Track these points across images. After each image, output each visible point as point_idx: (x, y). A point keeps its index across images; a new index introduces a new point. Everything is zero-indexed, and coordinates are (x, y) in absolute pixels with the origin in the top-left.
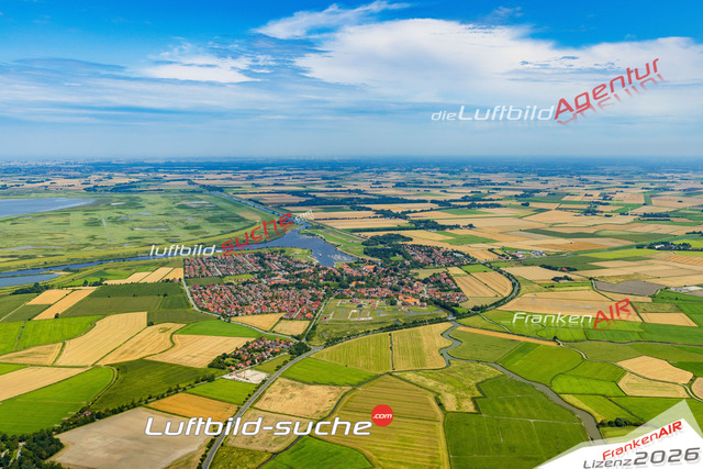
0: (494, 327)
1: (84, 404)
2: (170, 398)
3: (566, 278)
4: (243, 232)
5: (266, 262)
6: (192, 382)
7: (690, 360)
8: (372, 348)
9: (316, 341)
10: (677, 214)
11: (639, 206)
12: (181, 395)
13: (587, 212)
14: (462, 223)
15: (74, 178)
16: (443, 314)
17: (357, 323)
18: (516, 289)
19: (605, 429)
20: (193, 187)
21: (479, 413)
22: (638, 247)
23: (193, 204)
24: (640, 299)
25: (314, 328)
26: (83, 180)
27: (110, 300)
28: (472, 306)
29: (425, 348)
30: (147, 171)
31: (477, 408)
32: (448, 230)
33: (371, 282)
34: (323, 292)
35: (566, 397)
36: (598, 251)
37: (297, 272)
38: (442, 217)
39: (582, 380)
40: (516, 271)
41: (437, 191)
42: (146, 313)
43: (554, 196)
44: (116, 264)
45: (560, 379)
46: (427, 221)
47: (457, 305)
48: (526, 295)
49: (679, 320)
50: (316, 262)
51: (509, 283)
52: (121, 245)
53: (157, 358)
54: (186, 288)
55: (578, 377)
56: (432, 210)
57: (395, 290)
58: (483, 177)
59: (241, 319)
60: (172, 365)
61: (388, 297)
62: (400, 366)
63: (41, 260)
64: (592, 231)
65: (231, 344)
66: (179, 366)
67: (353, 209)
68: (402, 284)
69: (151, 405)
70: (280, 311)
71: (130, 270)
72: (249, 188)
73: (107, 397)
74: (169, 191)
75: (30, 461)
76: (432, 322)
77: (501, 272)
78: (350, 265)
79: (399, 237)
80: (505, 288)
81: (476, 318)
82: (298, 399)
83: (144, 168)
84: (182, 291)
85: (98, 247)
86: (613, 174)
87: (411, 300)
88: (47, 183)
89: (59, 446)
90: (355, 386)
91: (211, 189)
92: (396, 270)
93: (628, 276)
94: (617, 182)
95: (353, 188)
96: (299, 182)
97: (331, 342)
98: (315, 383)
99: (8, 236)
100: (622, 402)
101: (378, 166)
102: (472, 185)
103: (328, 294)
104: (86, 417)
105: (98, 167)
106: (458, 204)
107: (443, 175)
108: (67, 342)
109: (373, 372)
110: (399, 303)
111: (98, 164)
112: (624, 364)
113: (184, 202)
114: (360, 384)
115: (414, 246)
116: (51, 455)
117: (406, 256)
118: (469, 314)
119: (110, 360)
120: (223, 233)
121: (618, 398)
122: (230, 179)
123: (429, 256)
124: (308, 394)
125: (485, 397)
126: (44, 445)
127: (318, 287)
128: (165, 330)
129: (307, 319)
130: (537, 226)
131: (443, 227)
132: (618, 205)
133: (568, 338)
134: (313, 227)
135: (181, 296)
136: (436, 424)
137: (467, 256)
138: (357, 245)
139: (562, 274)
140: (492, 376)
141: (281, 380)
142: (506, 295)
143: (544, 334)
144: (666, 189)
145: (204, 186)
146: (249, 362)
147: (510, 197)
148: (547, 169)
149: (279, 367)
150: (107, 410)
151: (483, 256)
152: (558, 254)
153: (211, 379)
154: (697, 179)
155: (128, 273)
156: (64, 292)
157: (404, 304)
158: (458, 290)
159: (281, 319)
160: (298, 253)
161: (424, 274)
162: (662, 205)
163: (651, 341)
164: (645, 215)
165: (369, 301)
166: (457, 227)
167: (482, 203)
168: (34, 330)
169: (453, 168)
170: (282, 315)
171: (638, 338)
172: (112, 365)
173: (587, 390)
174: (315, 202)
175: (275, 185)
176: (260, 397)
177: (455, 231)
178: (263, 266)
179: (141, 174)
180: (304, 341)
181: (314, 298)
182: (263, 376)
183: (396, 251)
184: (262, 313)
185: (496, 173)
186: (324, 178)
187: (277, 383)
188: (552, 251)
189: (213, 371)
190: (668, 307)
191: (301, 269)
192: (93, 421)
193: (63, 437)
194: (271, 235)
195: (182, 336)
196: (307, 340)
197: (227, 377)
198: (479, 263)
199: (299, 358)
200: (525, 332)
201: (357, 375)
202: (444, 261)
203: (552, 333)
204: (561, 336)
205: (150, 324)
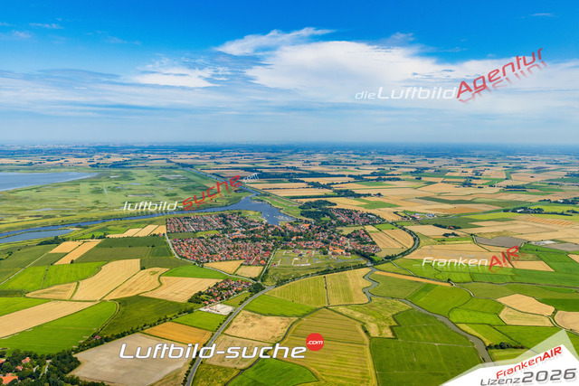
0: (403, 272)
1: (95, 330)
2: (160, 326)
3: (453, 234)
5: (228, 221)
6: (177, 314)
7: (552, 297)
8: (311, 288)
9: (268, 282)
10: (531, 186)
11: (502, 180)
12: (168, 324)
13: (464, 184)
14: (373, 192)
15: (82, 157)
16: (363, 261)
17: (299, 268)
18: (417, 242)
19: (492, 351)
20: (170, 165)
21: (396, 338)
22: (505, 211)
23: (171, 177)
25: (267, 272)
26: (89, 159)
27: (111, 249)
28: (385, 255)
29: (352, 288)
30: (136, 152)
31: (394, 334)
32: (362, 198)
33: (307, 237)
34: (272, 244)
35: (461, 326)
36: (475, 214)
37: (251, 229)
38: (357, 188)
39: (472, 313)
40: (416, 229)
41: (352, 168)
42: (139, 260)
43: (439, 172)
44: (115, 222)
45: (455, 312)
46: (347, 191)
47: (373, 255)
48: (424, 247)
49: (540, 266)
50: (265, 221)
51: (411, 238)
52: (117, 208)
53: (149, 295)
54: (168, 241)
55: (468, 310)
56: (349, 182)
57: (326, 243)
58: (385, 158)
59: (211, 265)
60: (160, 300)
61: (321, 248)
62: (334, 301)
63: (59, 219)
64: (469, 199)
65: (205, 284)
66: (166, 301)
67: (291, 181)
68: (331, 238)
69: (146, 331)
70: (240, 259)
71: (127, 228)
72: (212, 165)
73: (112, 325)
74: (152, 167)
75: (55, 375)
76: (355, 267)
77: (404, 230)
78: (291, 224)
79: (326, 202)
80: (409, 242)
81: (389, 264)
82: (257, 327)
83: (133, 150)
84: (166, 243)
85: (101, 209)
86: (481, 156)
87: (339, 251)
88: (62, 161)
89: (77, 363)
90: (300, 317)
91: (184, 166)
92: (325, 227)
93: (499, 233)
94: (485, 162)
95: (290, 166)
96: (249, 161)
97: (280, 283)
98: (270, 315)
99: (34, 201)
100: (504, 329)
101: (308, 149)
102: (378, 164)
103: (276, 246)
104: (97, 340)
105: (99, 149)
106: (368, 178)
107: (355, 156)
108: (81, 282)
109: (314, 306)
110: (330, 253)
111: (99, 147)
112: (502, 300)
113: (164, 176)
114: (304, 315)
115: (338, 209)
116: (71, 370)
117: (332, 217)
118: (382, 262)
119: (114, 296)
121: (499, 327)
122: (198, 158)
123: (350, 217)
124: (265, 323)
125: (400, 325)
126: (66, 361)
127: (268, 240)
128: (154, 273)
129: (261, 265)
130: (428, 194)
131: (359, 195)
132: (486, 179)
133: (459, 280)
134: (262, 195)
135: (165, 247)
136: (364, 347)
137: (378, 217)
138: (296, 208)
139: (450, 231)
140: (403, 309)
141: (244, 312)
142: (409, 247)
143: (440, 277)
144: (521, 168)
145: (178, 164)
146: (219, 298)
147: (407, 173)
148: (432, 152)
149: (242, 302)
150: (112, 335)
151: (391, 218)
152: (446, 216)
153: (190, 311)
154: (543, 160)
155: (124, 229)
156: (77, 243)
157: (333, 254)
158: (374, 243)
159: (242, 265)
160: (251, 214)
161: (347, 231)
162: (520, 179)
163: (522, 283)
164: (508, 187)
165: (307, 251)
166: (369, 195)
167: (387, 177)
168: (56, 272)
169: (363, 151)
170: (242, 262)
171: (511, 280)
172: (115, 300)
173: (476, 320)
174: (262, 176)
175: (232, 163)
176: (229, 326)
177: (368, 198)
178: (226, 224)
179: (132, 155)
180: (259, 282)
181: (266, 249)
182: (230, 309)
183: (325, 213)
184: (226, 260)
185: (395, 155)
186: (267, 158)
187: (241, 314)
188: (441, 213)
189: (192, 305)
190: (531, 256)
191: (254, 226)
192: (102, 343)
193: (80, 356)
194: (230, 200)
195: (167, 278)
196: (262, 281)
197: (202, 309)
198: (388, 222)
199: (257, 295)
200: (426, 275)
201: (302, 309)
202: (361, 221)
203: (446, 276)
204: (453, 279)
205: (143, 268)
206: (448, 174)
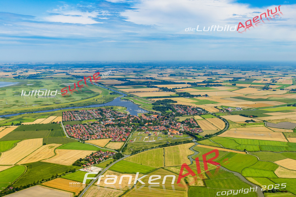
0: (216, 145)
1: (10, 183)
2: (53, 180)
3: (252, 121)
4: (93, 98)
5: (104, 113)
6: (64, 173)
8: (155, 156)
9: (127, 152)
11: (290, 85)
12: (58, 179)
13: (264, 88)
14: (202, 94)
15: (9, 71)
16: (190, 138)
17: (148, 143)
18: (227, 126)
19: (267, 194)
20: (68, 76)
21: (206, 187)
22: (288, 105)
23: (68, 85)
24: (287, 131)
25: (126, 146)
26: (13, 73)
27: (24, 132)
28: (205, 135)
29: (181, 155)
30: (46, 68)
31: (205, 184)
32: (195, 98)
33: (156, 123)
34: (131, 128)
35: (249, 179)
36: (266, 108)
37: (119, 118)
38: (192, 91)
39: (257, 170)
40: (228, 117)
41: (191, 78)
42: (42, 139)
43: (248, 81)
44: (28, 115)
45: (246, 170)
46: (185, 93)
47: (197, 134)
48: (232, 129)
50: (128, 113)
51: (224, 123)
52: (31, 105)
53: (47, 161)
54: (63, 126)
55: (255, 169)
56: (187, 87)
57: (167, 127)
58: (214, 71)
59: (91, 142)
60: (54, 164)
61: (163, 130)
62: (168, 164)
64: (266, 98)
65: (84, 154)
66: (58, 165)
67: (148, 87)
68: (171, 124)
69: (43, 184)
70: (110, 137)
71: (36, 118)
73: (21, 180)
74: (56, 78)
76: (185, 142)
77: (220, 118)
78: (145, 115)
79: (170, 101)
80: (222, 125)
81: (207, 140)
83: (44, 67)
84: (61, 128)
85: (19, 106)
86: (278, 70)
87: (175, 132)
90: (145, 174)
91: (77, 77)
92: (168, 117)
93: (282, 120)
94: (280, 74)
95: (148, 77)
96: (122, 74)
97: (134, 152)
98: (125, 173)
101: (162, 66)
102: (208, 75)
103: (134, 129)
104: (11, 190)
105: (21, 66)
106: (200, 84)
107: (194, 70)
108: (2, 153)
109: (155, 167)
110: (169, 133)
111: (21, 65)
112: (278, 163)
113: (64, 84)
114: (148, 173)
115: (178, 105)
117: (173, 110)
118: (203, 139)
119: (24, 162)
120: (82, 99)
121: (274, 180)
122: (87, 72)
123: (185, 110)
125: (209, 178)
127: (129, 125)
128: (52, 147)
129: (123, 141)
130: (239, 95)
131: (193, 96)
132: (279, 85)
133: (252, 150)
134: (128, 96)
135: (60, 130)
136: (184, 192)
137: (204, 110)
138: (150, 105)
139: (249, 119)
140: (213, 169)
141: (109, 171)
142: (222, 129)
143: (239, 148)
145: (74, 76)
146: (93, 163)
147: (227, 81)
149: (108, 165)
150: (21, 187)
151: (211, 110)
152: (248, 109)
153: (73, 171)
155: (34, 119)
156: (2, 128)
157: (171, 134)
158: (199, 127)
159: (110, 141)
160: (119, 109)
161: (182, 119)
163: (291, 151)
164: (292, 90)
165: (154, 132)
166: (200, 96)
167: (213, 84)
169: (199, 66)
170: (111, 139)
171: (285, 149)
172: (24, 164)
173: (259, 175)
174: (130, 84)
177: (199, 98)
178: (102, 115)
179: (43, 70)
180: (121, 152)
181: (127, 131)
182: (100, 169)
183: (169, 107)
184: (100, 138)
185: (221, 69)
186: (134, 72)
187: (106, 173)
188: (246, 107)
189: (75, 167)
191: (121, 117)
192: (14, 192)
194: (107, 100)
195: (60, 150)
196: (122, 151)
197: (82, 170)
198: (210, 114)
199: (118, 161)
200: (230, 147)
201: (147, 169)
202: (192, 113)
203: (244, 147)
204: (248, 149)
205: (44, 144)
206: (254, 82)
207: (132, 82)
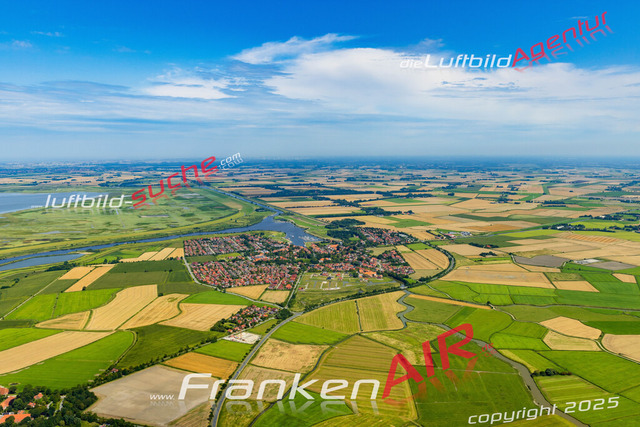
0: (439, 295)
1: (112, 362)
2: (181, 357)
3: (491, 253)
4: (229, 218)
5: (250, 242)
6: (199, 343)
7: (598, 320)
8: (342, 313)
9: (296, 308)
10: (570, 201)
11: (540, 195)
12: (190, 354)
13: (500, 200)
14: (403, 210)
15: (90, 175)
16: (397, 284)
17: (328, 292)
18: (453, 263)
19: (538, 378)
22: (544, 228)
23: (187, 196)
24: (551, 270)
25: (294, 296)
26: (97, 178)
27: (126, 275)
28: (419, 277)
29: (385, 312)
30: (148, 170)
32: (392, 216)
33: (336, 258)
34: (298, 267)
35: (504, 352)
37: (275, 251)
38: (387, 205)
39: (514, 338)
40: (451, 248)
41: (380, 184)
42: (156, 286)
43: (473, 188)
44: (129, 245)
45: (496, 337)
46: (375, 209)
47: (407, 277)
48: (461, 268)
49: (584, 286)
50: (290, 242)
51: (446, 258)
52: (131, 230)
53: (168, 323)
54: (187, 265)
55: (511, 335)
56: (378, 199)
57: (356, 265)
58: (415, 173)
59: (234, 290)
60: (181, 329)
61: (350, 270)
62: (367, 328)
63: (68, 243)
64: (506, 215)
65: (228, 311)
66: (187, 330)
67: (315, 199)
68: (361, 260)
69: (167, 362)
70: (265, 283)
71: (141, 250)
72: (230, 183)
73: (130, 357)
75: (71, 412)
76: (388, 291)
77: (439, 249)
78: (318, 245)
79: (354, 221)
80: (444, 263)
81: (423, 286)
82: (286, 356)
83: (145, 167)
84: (184, 267)
85: (113, 231)
86: (516, 170)
87: (370, 273)
88: (69, 180)
89: (94, 399)
90: (332, 345)
91: (200, 183)
92: (355, 248)
93: (539, 251)
94: (520, 176)
95: (313, 182)
96: (270, 177)
97: (309, 308)
98: (299, 343)
99: (40, 223)
100: (548, 355)
101: (332, 164)
102: (407, 179)
103: (302, 269)
104: (115, 373)
105: (108, 167)
106: (398, 194)
107: (384, 171)
108: (94, 311)
109: (345, 333)
110: (360, 275)
111: (108, 164)
112: (546, 324)
113: (179, 195)
114: (336, 343)
115: (367, 228)
116: (88, 406)
117: (361, 237)
118: (416, 284)
119: (130, 325)
120: (213, 219)
121: (544, 352)
122: (215, 176)
123: (380, 237)
124: (294, 352)
125: (438, 352)
126: (82, 397)
127: (294, 263)
128: (173, 300)
129: (287, 289)
130: (462, 211)
131: (389, 213)
132: (524, 194)
133: (499, 303)
134: (285, 214)
135: (184, 271)
137: (410, 236)
138: (322, 228)
139: (487, 251)
141: (270, 340)
142: (445, 268)
143: (478, 299)
144: (559, 182)
145: (194, 182)
146: (243, 326)
147: (439, 189)
148: (464, 166)
149: (269, 330)
150: (131, 368)
151: (424, 237)
152: (482, 234)
153: (214, 340)
154: (583, 174)
155: (138, 252)
156: (89, 268)
157: (364, 276)
158: (406, 264)
159: (266, 289)
160: (274, 235)
161: (377, 251)
162: (559, 193)
163: (564, 304)
164: (546, 202)
165: (336, 274)
166: (400, 213)
167: (417, 193)
168: (66, 300)
169: (390, 165)
170: (267, 286)
171: (554, 302)
172: (131, 329)
173: (520, 346)
174: (284, 194)
175: (251, 180)
176: (255, 355)
177: (398, 216)
178: (248, 246)
179: (143, 173)
180: (286, 308)
181: (292, 272)
182: (256, 337)
183: (354, 232)
184: (250, 285)
185: (425, 169)
186: (289, 174)
187: (268, 343)
188: (477, 232)
189: (215, 334)
190: (574, 276)
191: (278, 248)
192: (120, 377)
193: (96, 391)
194: (252, 220)
195: (187, 305)
196: (289, 306)
197: (226, 338)
198: (420, 242)
199: (284, 322)
200: (464, 298)
201: (333, 336)
202: (392, 241)
203: (485, 299)
204: (493, 301)
205: (160, 295)
206: (483, 189)
207: (288, 191)
